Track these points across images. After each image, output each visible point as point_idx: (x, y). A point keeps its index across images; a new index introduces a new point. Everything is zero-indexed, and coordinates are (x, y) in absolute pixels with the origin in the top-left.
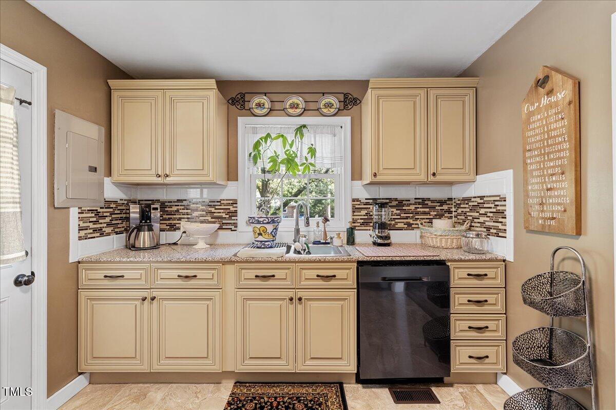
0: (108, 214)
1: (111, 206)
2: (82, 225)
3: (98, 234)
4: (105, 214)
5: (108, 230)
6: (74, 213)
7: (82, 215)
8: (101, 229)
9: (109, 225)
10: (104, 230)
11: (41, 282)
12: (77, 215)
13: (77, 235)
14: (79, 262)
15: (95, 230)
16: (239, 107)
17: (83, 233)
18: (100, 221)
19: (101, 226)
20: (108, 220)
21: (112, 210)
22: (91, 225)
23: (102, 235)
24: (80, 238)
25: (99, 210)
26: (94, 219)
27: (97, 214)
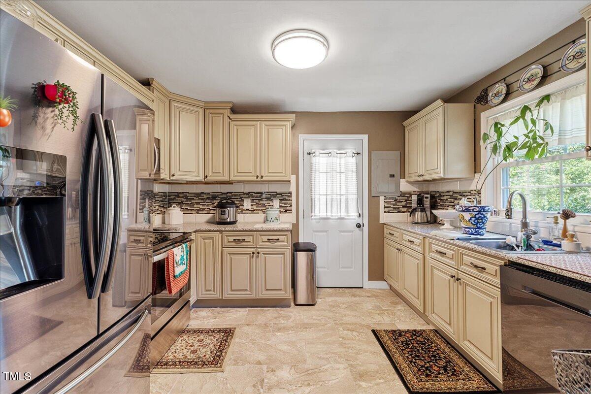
0: (404, 200)
1: (406, 195)
2: (386, 205)
3: (397, 211)
4: (401, 200)
5: (405, 209)
6: (382, 199)
7: (385, 200)
8: (398, 208)
9: (404, 207)
10: (400, 209)
11: (366, 228)
12: (383, 200)
13: (383, 210)
14: (385, 224)
15: (394, 209)
16: (482, 103)
17: (386, 209)
18: (398, 204)
19: (399, 207)
20: (403, 203)
21: (407, 198)
22: (392, 206)
23: (399, 212)
24: (385, 212)
25: (397, 198)
26: (394, 203)
27: (396, 200)
